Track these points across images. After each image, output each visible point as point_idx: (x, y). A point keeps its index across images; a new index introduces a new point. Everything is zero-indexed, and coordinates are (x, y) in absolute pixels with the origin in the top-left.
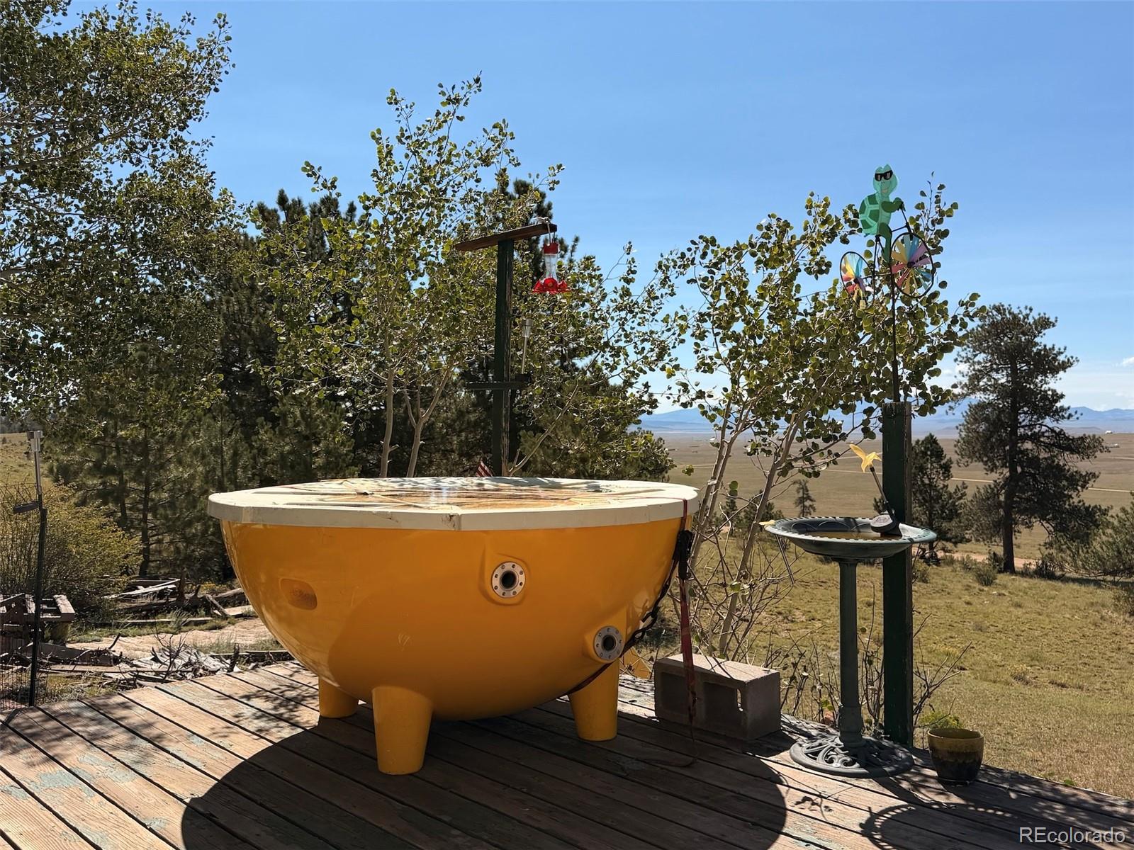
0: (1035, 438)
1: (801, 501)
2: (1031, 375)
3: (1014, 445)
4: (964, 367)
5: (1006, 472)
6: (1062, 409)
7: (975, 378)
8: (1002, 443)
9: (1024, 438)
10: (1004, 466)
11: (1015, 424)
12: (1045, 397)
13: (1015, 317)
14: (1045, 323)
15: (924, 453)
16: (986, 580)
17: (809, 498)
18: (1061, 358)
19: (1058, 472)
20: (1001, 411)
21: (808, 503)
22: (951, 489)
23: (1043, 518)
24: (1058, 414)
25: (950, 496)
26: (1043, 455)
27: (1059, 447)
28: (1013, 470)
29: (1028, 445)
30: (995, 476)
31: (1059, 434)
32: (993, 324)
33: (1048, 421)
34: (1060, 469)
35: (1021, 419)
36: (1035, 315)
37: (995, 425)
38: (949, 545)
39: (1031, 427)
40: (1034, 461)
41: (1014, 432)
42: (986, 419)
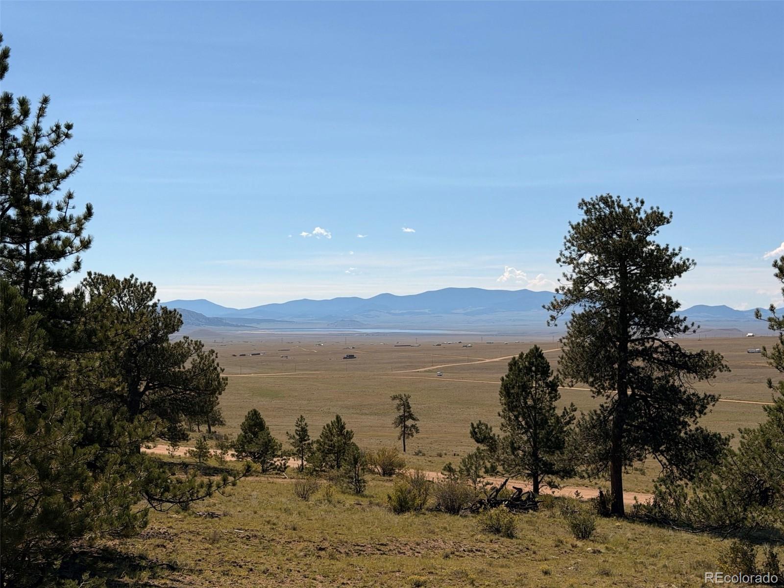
0: (646, 354)
1: (402, 420)
2: (643, 279)
3: (623, 362)
4: (569, 269)
5: (614, 394)
6: (678, 320)
7: (580, 282)
8: (610, 360)
9: (636, 354)
10: (612, 387)
11: (625, 338)
12: (658, 304)
13: (625, 210)
14: (658, 219)
15: (529, 369)
16: (583, 532)
17: (411, 416)
18: (676, 260)
19: (672, 395)
20: (609, 322)
21: (409, 423)
22: (559, 412)
23: (656, 450)
24: (673, 325)
25: (558, 420)
26: (657, 374)
27: (675, 364)
28: (622, 393)
29: (639, 363)
30: (602, 400)
31: (674, 350)
32: (599, 219)
33: (661, 335)
34: (675, 390)
35: (632, 330)
36: (646, 209)
37: (603, 339)
38: (557, 480)
39: (642, 341)
40: (645, 383)
41: (623, 348)
42: (592, 332)
